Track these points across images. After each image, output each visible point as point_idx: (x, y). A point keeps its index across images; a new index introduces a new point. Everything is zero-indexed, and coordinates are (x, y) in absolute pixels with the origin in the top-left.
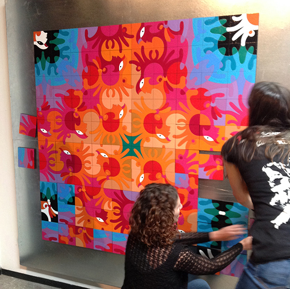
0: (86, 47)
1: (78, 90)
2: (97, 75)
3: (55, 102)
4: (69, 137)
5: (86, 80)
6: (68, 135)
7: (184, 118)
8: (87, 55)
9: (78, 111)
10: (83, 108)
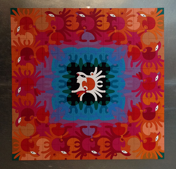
0: (100, 41)
1: (128, 49)
2: (118, 33)
3: (136, 68)
4: (160, 56)
5: (122, 42)
6: (159, 57)
7: (145, 124)
8: (106, 41)
9: (142, 49)
10: (140, 45)
